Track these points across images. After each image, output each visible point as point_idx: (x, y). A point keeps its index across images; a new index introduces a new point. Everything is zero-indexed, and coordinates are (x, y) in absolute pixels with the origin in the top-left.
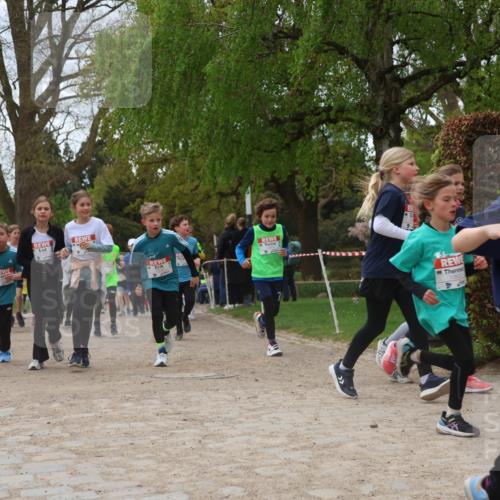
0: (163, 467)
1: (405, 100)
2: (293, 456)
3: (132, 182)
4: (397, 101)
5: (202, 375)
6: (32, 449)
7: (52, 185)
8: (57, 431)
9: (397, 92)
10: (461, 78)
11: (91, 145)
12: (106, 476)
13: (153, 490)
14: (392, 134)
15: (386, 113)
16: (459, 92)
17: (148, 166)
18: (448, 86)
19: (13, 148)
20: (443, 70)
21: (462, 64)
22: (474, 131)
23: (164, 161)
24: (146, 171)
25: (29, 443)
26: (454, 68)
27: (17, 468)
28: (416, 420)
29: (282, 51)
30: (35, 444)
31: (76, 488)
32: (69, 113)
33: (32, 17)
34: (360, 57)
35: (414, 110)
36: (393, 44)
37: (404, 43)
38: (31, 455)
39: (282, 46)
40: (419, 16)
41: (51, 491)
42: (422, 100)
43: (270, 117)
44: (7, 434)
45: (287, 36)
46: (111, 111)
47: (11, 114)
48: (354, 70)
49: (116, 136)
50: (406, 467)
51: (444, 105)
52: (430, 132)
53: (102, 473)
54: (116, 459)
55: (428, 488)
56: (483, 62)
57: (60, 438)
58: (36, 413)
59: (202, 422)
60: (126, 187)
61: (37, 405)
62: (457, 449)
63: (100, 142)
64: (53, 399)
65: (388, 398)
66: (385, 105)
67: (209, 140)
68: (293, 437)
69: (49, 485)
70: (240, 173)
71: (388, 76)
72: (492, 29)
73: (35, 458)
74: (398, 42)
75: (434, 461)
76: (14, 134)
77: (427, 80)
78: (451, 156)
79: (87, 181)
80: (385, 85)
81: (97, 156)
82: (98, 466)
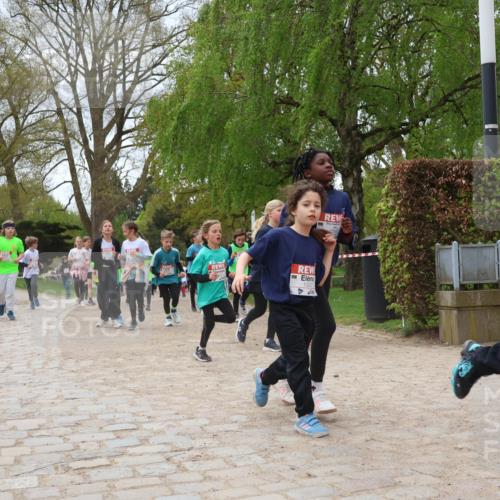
0: (193, 402)
1: (365, 150)
3: (172, 206)
4: (359, 150)
5: (219, 341)
6: (104, 388)
7: (117, 208)
8: (121, 377)
9: (360, 143)
10: (405, 134)
11: (144, 180)
12: (154, 407)
13: (185, 416)
14: (355, 174)
15: (351, 159)
16: (402, 145)
17: (184, 195)
18: (395, 140)
19: (90, 182)
20: (392, 128)
21: (406, 124)
22: (412, 172)
23: (195, 191)
24: (181, 199)
25: (103, 384)
26: (400, 126)
27: (95, 401)
28: (364, 373)
29: (279, 113)
30: (107, 385)
31: (134, 414)
32: (128, 157)
33: (102, 88)
34: (334, 118)
35: (371, 157)
36: (358, 109)
37: (365, 108)
38: (104, 392)
39: (279, 109)
40: (376, 89)
41: (117, 416)
42: (376, 150)
43: (270, 161)
44: (88, 378)
45: (282, 102)
46: (158, 155)
47: (88, 158)
48: (329, 128)
49: (161, 174)
50: (357, 403)
51: (392, 154)
52: (383, 173)
53: (152, 405)
54: (163, 395)
55: (370, 417)
56: (421, 123)
57: (123, 381)
58: (107, 364)
59: (219, 373)
60: (168, 210)
61: (107, 359)
62: (391, 391)
63: (150, 178)
64: (118, 355)
65: (346, 357)
66: (351, 153)
67: (227, 177)
69: (116, 411)
70: (247, 201)
71: (354, 132)
72: (428, 99)
73: (107, 394)
74: (361, 108)
76: (91, 172)
77: (380, 136)
78: (396, 190)
79: (141, 205)
80: (352, 139)
81: (147, 187)
82: (149, 400)
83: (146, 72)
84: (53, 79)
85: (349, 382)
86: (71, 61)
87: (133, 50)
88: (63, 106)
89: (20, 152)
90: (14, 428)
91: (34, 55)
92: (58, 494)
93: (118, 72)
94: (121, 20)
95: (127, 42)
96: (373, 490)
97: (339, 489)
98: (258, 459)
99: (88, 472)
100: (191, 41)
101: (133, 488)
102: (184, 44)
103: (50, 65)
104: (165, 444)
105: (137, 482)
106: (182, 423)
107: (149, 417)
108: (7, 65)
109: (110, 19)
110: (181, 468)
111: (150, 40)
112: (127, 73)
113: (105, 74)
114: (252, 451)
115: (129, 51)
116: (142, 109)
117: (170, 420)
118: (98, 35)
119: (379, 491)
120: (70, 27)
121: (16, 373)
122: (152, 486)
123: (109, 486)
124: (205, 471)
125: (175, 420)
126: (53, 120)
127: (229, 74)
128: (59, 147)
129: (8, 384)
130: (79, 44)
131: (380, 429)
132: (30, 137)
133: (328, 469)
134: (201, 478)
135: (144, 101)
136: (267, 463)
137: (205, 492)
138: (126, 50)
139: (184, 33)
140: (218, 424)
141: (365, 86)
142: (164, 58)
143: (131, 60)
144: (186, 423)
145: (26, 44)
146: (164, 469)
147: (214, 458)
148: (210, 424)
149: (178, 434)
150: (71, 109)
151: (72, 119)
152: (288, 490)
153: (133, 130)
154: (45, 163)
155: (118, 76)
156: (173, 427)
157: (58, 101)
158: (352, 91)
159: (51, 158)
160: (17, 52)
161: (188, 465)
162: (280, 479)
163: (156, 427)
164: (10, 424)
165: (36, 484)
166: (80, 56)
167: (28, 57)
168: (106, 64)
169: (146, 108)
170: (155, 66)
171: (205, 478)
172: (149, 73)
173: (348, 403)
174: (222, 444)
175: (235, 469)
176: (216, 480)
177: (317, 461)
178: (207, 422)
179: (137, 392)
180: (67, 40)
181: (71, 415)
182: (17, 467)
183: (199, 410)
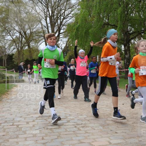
0: (82, 111)
1: (131, 38)
2: (107, 109)
4: (129, 38)
9: (129, 36)
10: (143, 33)
11: (66, 47)
14: (128, 45)
15: (127, 41)
16: (142, 36)
18: (140, 35)
20: (138, 32)
21: (143, 30)
26: (141, 31)
29: (105, 27)
30: (57, 105)
31: (65, 114)
32: (62, 41)
33: (54, 20)
35: (132, 40)
36: (128, 26)
40: (134, 20)
42: (134, 38)
45: (106, 24)
46: (70, 40)
49: (71, 45)
50: (129, 112)
51: (138, 39)
53: (70, 111)
54: (73, 109)
57: (62, 104)
62: (140, 109)
63: (68, 47)
66: (127, 39)
68: (107, 106)
69: (60, 113)
71: (127, 33)
74: (130, 25)
75: (135, 111)
77: (135, 34)
79: (65, 54)
80: (127, 35)
81: (67, 49)
82: (69, 110)
83: (66, 16)
84: (41, 19)
85: (127, 106)
86: (45, 13)
87: (63, 10)
88: (43, 26)
89: (31, 39)
90: (32, 117)
91: (35, 12)
92: (45, 135)
93: (59, 16)
94: (59, 1)
95: (61, 8)
96: (135, 137)
97: (125, 137)
98: (101, 128)
99: (53, 130)
100: (79, 7)
101: (66, 135)
102: (77, 8)
103: (40, 15)
104: (74, 122)
105: (67, 133)
106: (79, 117)
107: (70, 115)
108: (28, 15)
109: (56, 1)
110: (79, 130)
111: (68, 7)
112: (61, 16)
113: (55, 17)
114: (99, 125)
115: (62, 10)
116: (66, 27)
117: (76, 116)
118: (53, 5)
119: (137, 138)
120: (45, 4)
121: (32, 101)
122: (71, 134)
123: (59, 134)
124: (86, 131)
125: (77, 116)
126: (40, 30)
127: (90, 16)
128: (42, 38)
129: (30, 104)
130: (48, 8)
131: (137, 120)
132: (34, 35)
133: (122, 131)
134: (85, 132)
135: (66, 24)
136: (104, 129)
137: (86, 136)
138: (61, 10)
139: (77, 5)
140: (89, 117)
141: (130, 19)
142: (71, 12)
143: (62, 13)
144: (80, 117)
145: (33, 9)
146: (74, 130)
147: (88, 127)
148: (87, 117)
149: (78, 120)
150: (45, 27)
151: (46, 30)
152: (110, 137)
153: (63, 33)
154: (38, 42)
155: (59, 17)
156: (77, 118)
157: (42, 25)
158: (126, 21)
159: (40, 41)
160: (30, 11)
161: (81, 129)
162: (108, 133)
163: (71, 117)
164: (31, 115)
165: (39, 132)
166: (48, 12)
167: (33, 12)
168: (55, 14)
169: (67, 27)
170: (69, 14)
171: (86, 132)
172: (67, 16)
173: (127, 112)
174: (91, 123)
175: (95, 130)
176: (89, 133)
177: (119, 129)
178: (86, 117)
179: (66, 108)
180: (44, 7)
181: (48, 114)
182: (33, 128)
183: (84, 113)
